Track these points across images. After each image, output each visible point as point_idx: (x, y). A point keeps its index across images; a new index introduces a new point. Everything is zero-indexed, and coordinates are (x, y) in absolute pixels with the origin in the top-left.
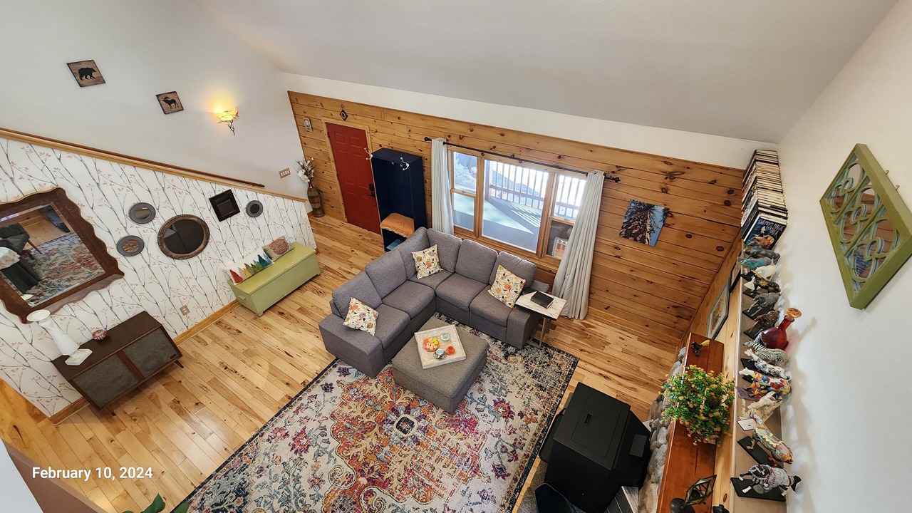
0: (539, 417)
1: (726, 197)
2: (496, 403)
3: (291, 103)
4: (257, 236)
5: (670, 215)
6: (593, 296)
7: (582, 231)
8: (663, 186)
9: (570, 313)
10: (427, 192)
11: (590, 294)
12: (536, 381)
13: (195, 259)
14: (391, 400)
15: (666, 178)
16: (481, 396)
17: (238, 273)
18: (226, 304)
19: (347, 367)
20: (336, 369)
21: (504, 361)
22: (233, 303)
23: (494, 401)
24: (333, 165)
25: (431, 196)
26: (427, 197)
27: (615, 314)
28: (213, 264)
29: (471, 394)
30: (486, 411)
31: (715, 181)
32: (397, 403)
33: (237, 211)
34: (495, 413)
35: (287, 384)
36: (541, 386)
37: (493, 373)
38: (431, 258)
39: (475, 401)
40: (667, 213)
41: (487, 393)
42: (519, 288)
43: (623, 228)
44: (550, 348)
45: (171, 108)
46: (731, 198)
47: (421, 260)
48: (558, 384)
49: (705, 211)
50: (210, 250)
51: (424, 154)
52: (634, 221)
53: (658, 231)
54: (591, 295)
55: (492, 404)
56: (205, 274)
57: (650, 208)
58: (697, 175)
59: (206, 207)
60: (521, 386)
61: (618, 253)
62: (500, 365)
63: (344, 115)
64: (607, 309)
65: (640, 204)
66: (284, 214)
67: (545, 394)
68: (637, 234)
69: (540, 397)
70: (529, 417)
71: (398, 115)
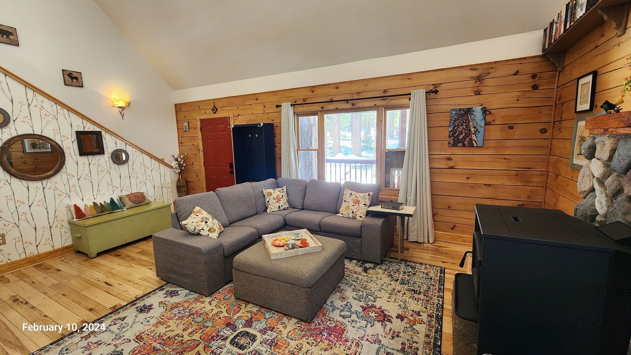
0: (424, 317)
1: (532, 82)
2: (364, 309)
3: (176, 112)
4: (116, 182)
5: (488, 113)
6: (438, 218)
7: (415, 155)
8: (475, 89)
9: (419, 236)
10: (277, 156)
11: (433, 216)
12: (406, 287)
13: (38, 184)
14: (227, 315)
15: (476, 82)
16: (345, 303)
17: (82, 209)
18: (58, 246)
19: (178, 289)
20: (164, 292)
21: (363, 274)
22: (67, 247)
23: (362, 307)
24: (202, 154)
25: (280, 158)
26: (277, 160)
27: (463, 232)
28: (57, 196)
29: (332, 302)
30: (354, 317)
31: (518, 72)
32: (235, 317)
33: (101, 151)
34: (366, 318)
35: (91, 310)
36: (413, 290)
37: (355, 283)
38: (281, 194)
39: (338, 308)
40: (485, 111)
41: (351, 300)
42: (367, 200)
43: (450, 137)
44: (410, 262)
45: (73, 82)
46: (536, 81)
47: (271, 195)
48: (432, 287)
49: (518, 100)
50: (59, 180)
51: (275, 122)
52: (458, 127)
53: (481, 130)
54: (435, 217)
55: (360, 310)
56: (44, 204)
57: (469, 111)
58: (501, 71)
59: (69, 137)
60: (390, 292)
61: (451, 164)
62: (360, 277)
63: (215, 110)
64: (453, 229)
65: (460, 110)
66: (148, 172)
67: (422, 296)
68: (464, 138)
69: (418, 300)
70: (412, 318)
71: (255, 97)
